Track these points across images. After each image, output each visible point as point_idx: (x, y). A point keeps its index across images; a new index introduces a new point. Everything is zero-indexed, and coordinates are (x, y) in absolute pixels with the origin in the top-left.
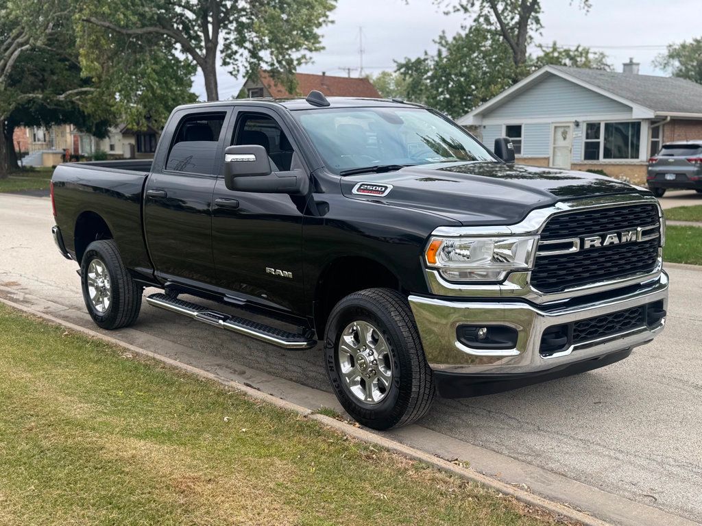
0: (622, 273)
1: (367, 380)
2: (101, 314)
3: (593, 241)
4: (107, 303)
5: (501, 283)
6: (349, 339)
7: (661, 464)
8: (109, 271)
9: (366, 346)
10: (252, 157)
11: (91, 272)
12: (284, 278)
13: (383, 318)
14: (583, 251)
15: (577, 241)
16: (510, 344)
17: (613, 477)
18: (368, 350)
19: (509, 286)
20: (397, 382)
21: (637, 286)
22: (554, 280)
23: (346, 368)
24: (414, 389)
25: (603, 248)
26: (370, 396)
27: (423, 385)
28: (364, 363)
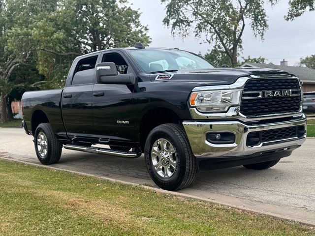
0: (283, 110)
1: (165, 167)
2: (43, 158)
3: (269, 93)
4: (46, 152)
5: (226, 112)
6: (156, 148)
7: (309, 197)
8: (47, 137)
9: (164, 150)
11: (39, 138)
12: (126, 124)
14: (264, 98)
16: (232, 141)
18: (165, 152)
19: (230, 113)
20: (179, 165)
21: (291, 118)
23: (155, 162)
24: (187, 168)
25: (274, 98)
26: (167, 175)
27: (191, 165)
28: (163, 158)
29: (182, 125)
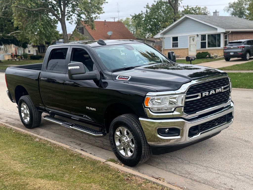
0: (217, 104)
1: (125, 148)
2: (27, 123)
3: (206, 94)
4: (28, 119)
5: (173, 112)
6: (118, 133)
7: (234, 175)
8: (29, 107)
9: (125, 136)
10: (78, 67)
11: (22, 108)
12: (93, 111)
13: (130, 126)
14: (202, 98)
15: (200, 94)
16: (177, 134)
17: (217, 182)
18: (125, 137)
19: (176, 113)
20: (137, 149)
21: (223, 108)
22: (192, 109)
23: (118, 144)
24: (143, 152)
25: (209, 96)
26: (127, 154)
27: (146, 150)
28: (124, 142)
29: (139, 120)
